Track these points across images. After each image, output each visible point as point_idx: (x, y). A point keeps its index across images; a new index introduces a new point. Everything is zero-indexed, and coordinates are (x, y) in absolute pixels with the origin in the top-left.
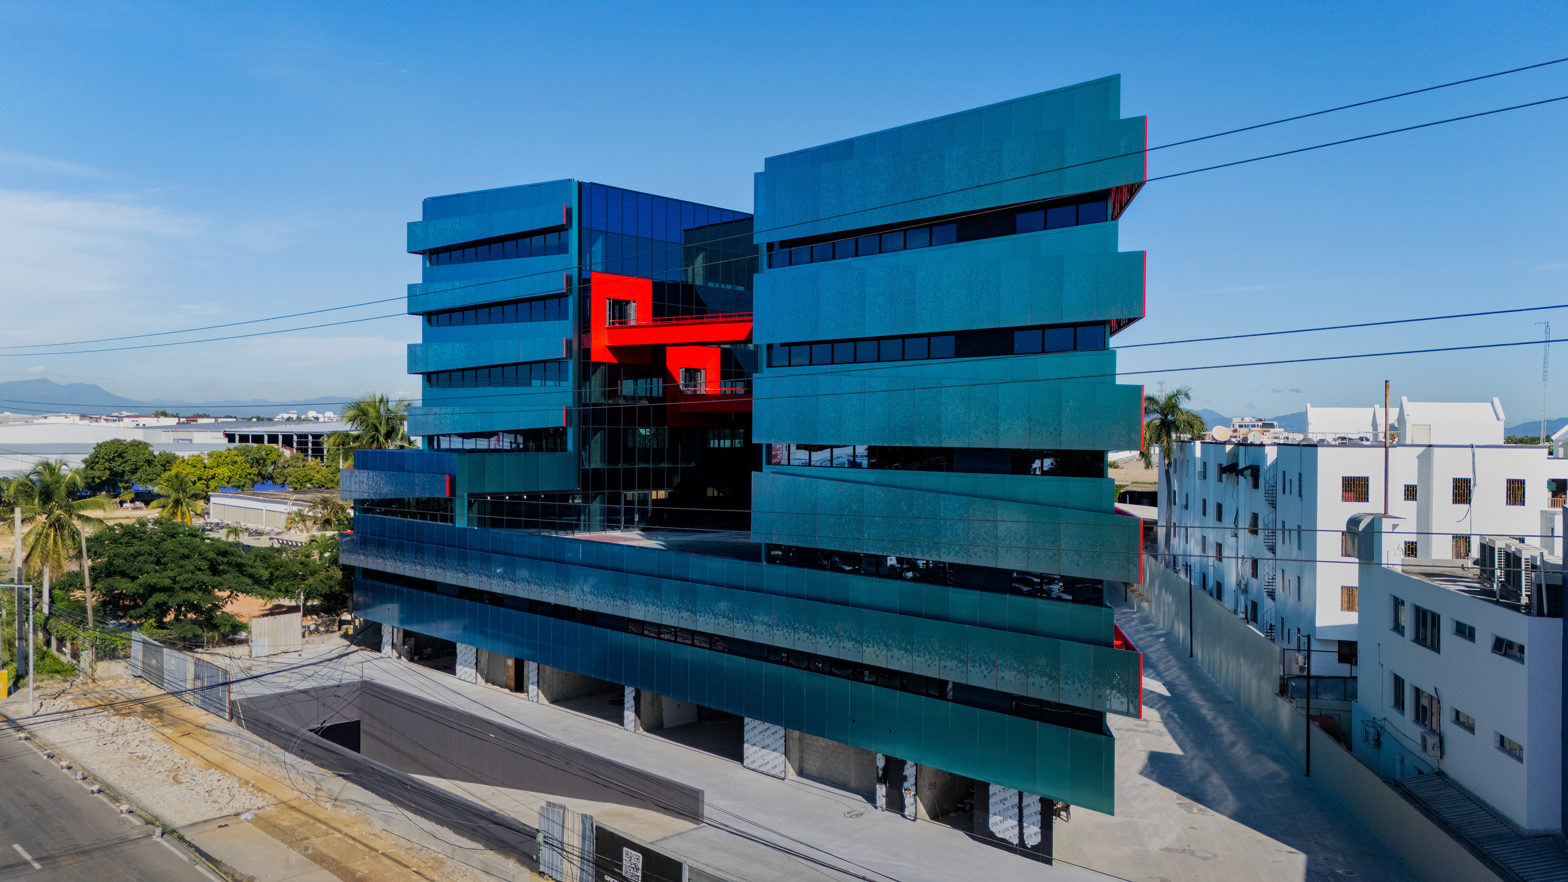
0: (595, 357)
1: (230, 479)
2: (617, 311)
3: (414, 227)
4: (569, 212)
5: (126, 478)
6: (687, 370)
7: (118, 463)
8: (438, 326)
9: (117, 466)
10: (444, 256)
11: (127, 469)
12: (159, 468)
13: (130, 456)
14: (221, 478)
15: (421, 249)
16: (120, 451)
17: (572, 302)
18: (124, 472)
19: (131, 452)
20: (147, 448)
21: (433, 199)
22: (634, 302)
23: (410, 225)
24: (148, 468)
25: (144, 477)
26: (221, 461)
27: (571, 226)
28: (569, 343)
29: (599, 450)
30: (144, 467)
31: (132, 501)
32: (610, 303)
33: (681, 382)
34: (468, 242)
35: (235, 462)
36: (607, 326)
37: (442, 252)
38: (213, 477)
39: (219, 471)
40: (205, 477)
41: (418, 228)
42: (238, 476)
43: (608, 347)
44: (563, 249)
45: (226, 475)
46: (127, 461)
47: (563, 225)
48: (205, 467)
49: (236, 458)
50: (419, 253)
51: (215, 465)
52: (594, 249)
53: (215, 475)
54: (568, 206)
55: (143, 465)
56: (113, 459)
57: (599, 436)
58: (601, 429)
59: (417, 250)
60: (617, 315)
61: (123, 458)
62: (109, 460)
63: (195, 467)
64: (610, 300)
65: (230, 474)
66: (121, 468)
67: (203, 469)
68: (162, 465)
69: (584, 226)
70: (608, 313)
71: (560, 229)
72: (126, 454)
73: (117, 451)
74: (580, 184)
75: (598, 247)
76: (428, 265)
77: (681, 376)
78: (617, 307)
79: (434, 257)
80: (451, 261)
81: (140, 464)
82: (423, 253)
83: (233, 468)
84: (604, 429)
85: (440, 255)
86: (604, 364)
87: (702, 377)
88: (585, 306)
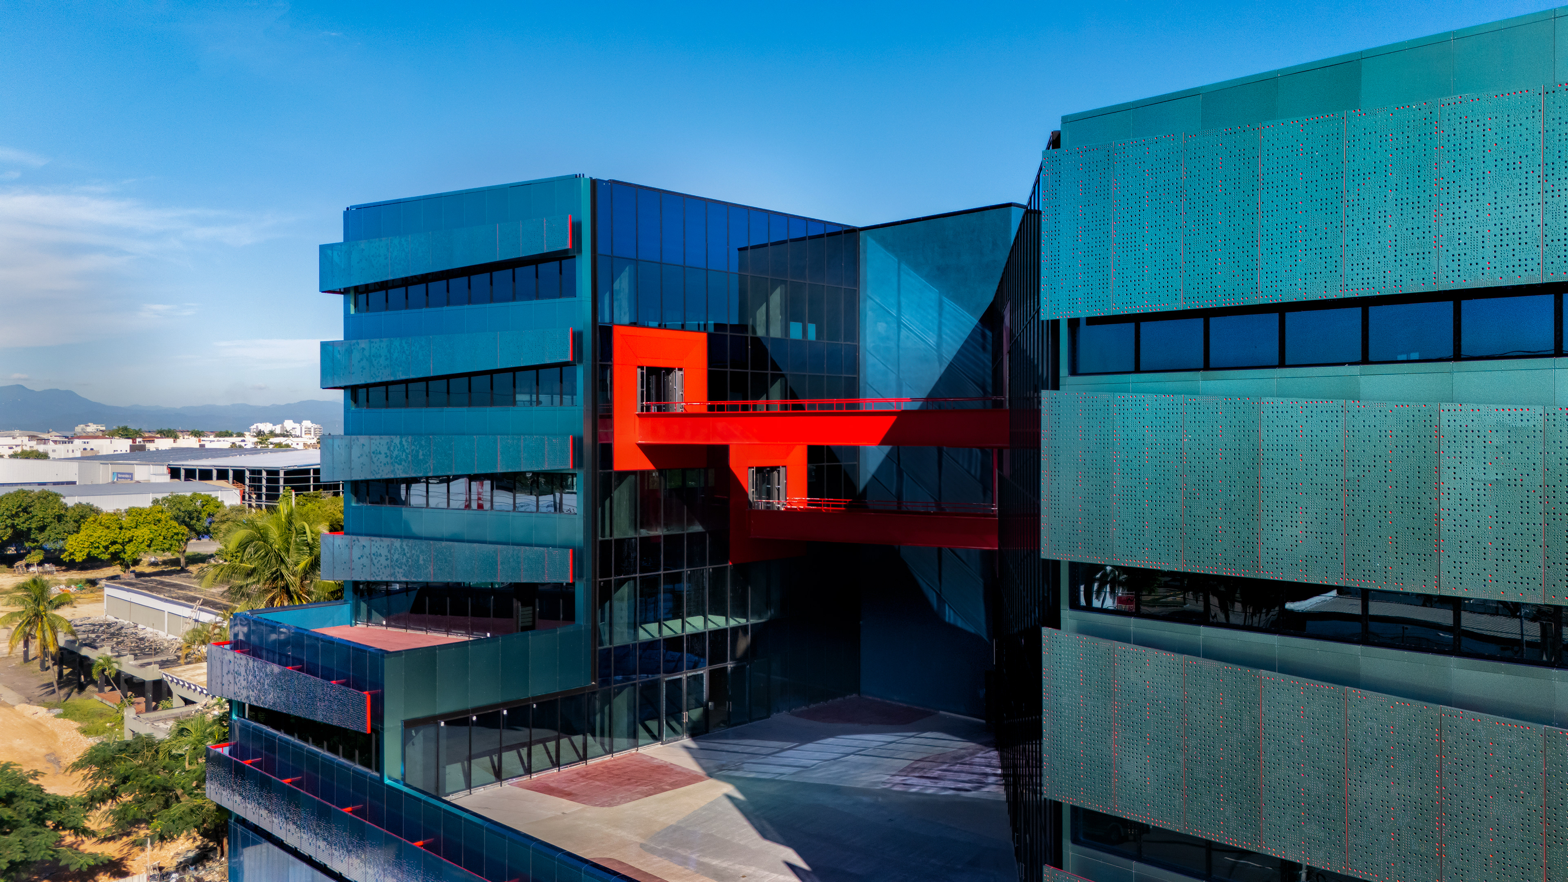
0: (620, 464)
1: (151, 541)
2: (653, 386)
3: (329, 252)
4: (576, 229)
5: (33, 536)
6: (759, 470)
7: (22, 520)
8: (368, 407)
9: (21, 523)
10: (377, 297)
11: (33, 526)
12: (71, 526)
13: (37, 511)
14: (140, 541)
15: (342, 286)
16: (24, 505)
17: (581, 375)
18: (30, 529)
19: (38, 505)
20: (58, 501)
21: (359, 208)
22: (680, 369)
23: (323, 248)
24: (58, 525)
25: (53, 536)
26: (141, 520)
27: (580, 251)
28: (577, 444)
29: (625, 613)
30: (53, 525)
31: (41, 564)
32: (642, 374)
33: (751, 490)
34: (415, 277)
35: (159, 521)
36: (639, 411)
37: (375, 290)
38: (130, 541)
39: (137, 533)
40: (120, 541)
41: (335, 253)
42: (162, 538)
43: (640, 445)
44: (568, 289)
45: (146, 537)
46: (33, 517)
47: (566, 251)
48: (121, 528)
49: (159, 515)
50: (339, 292)
51: (133, 525)
52: (616, 286)
53: (133, 537)
54: (575, 219)
55: (51, 522)
56: (17, 515)
57: (625, 590)
58: (629, 579)
59: (336, 287)
60: (653, 392)
61: (28, 513)
62: (12, 517)
63: (108, 528)
64: (642, 368)
65: (151, 536)
66: (25, 525)
67: (118, 531)
68: (75, 521)
69: (600, 250)
70: (639, 390)
71: (562, 257)
72: (32, 509)
73: (20, 506)
74: (594, 183)
75: (623, 284)
76: (352, 311)
77: (750, 481)
78: (653, 379)
79: (362, 298)
80: (387, 305)
81: (48, 520)
82: (345, 292)
83: (155, 528)
84: (635, 579)
85: (371, 295)
86: (634, 473)
87: (780, 482)
88: (603, 381)
